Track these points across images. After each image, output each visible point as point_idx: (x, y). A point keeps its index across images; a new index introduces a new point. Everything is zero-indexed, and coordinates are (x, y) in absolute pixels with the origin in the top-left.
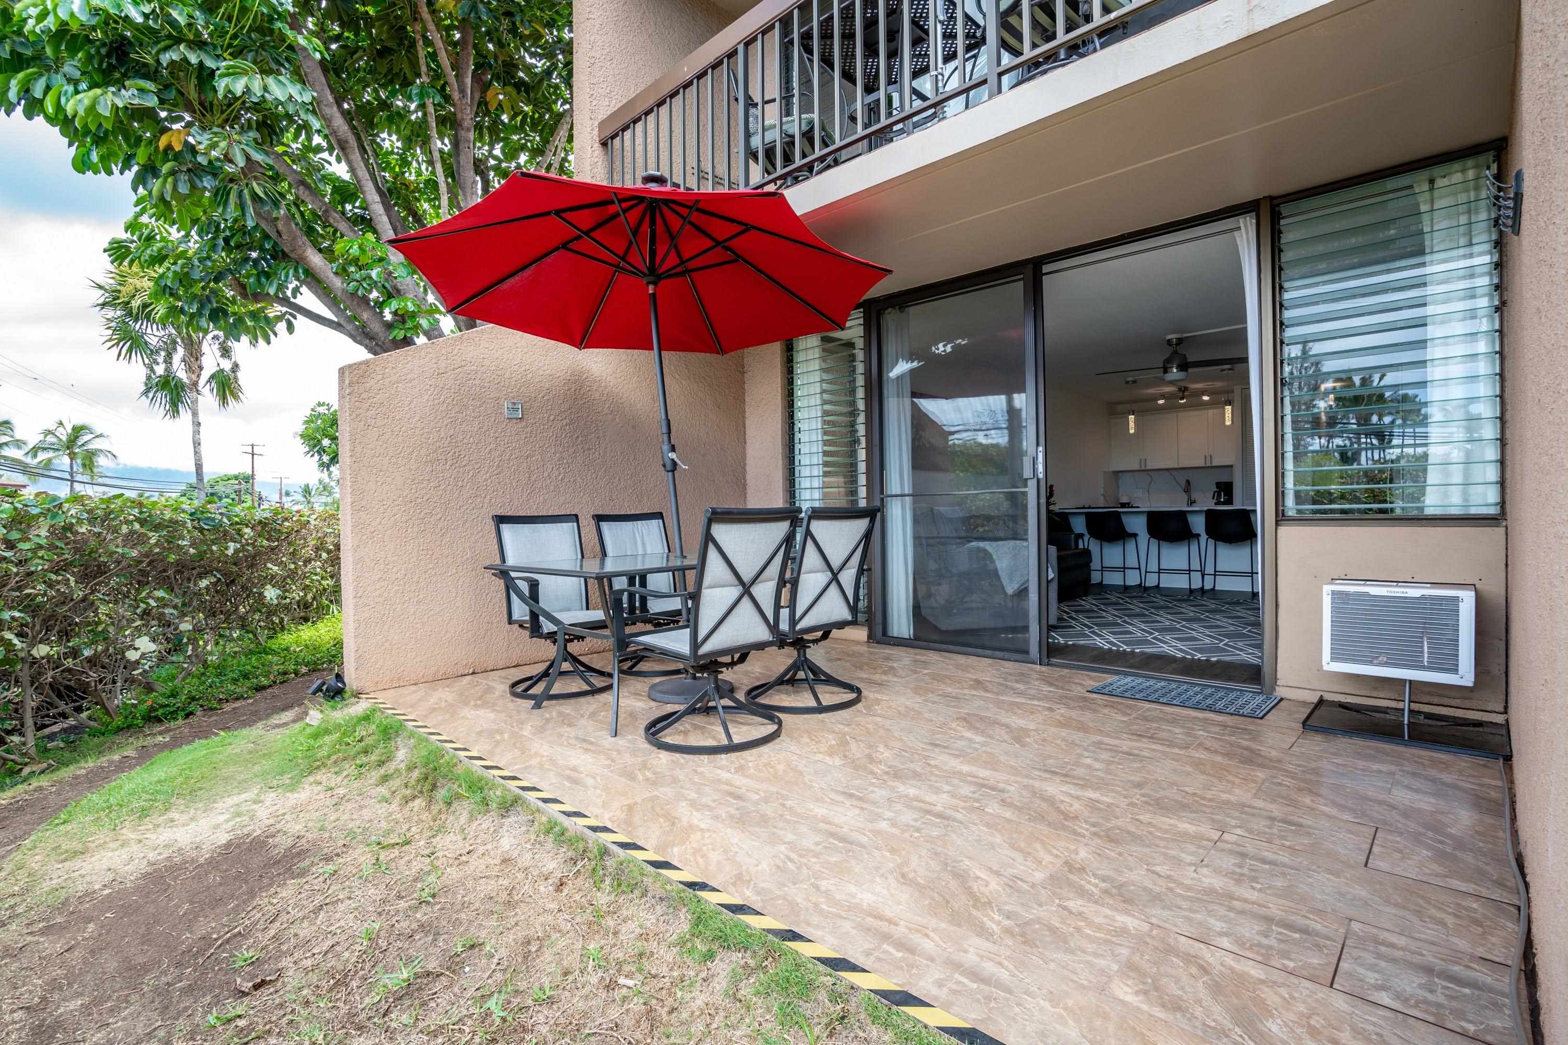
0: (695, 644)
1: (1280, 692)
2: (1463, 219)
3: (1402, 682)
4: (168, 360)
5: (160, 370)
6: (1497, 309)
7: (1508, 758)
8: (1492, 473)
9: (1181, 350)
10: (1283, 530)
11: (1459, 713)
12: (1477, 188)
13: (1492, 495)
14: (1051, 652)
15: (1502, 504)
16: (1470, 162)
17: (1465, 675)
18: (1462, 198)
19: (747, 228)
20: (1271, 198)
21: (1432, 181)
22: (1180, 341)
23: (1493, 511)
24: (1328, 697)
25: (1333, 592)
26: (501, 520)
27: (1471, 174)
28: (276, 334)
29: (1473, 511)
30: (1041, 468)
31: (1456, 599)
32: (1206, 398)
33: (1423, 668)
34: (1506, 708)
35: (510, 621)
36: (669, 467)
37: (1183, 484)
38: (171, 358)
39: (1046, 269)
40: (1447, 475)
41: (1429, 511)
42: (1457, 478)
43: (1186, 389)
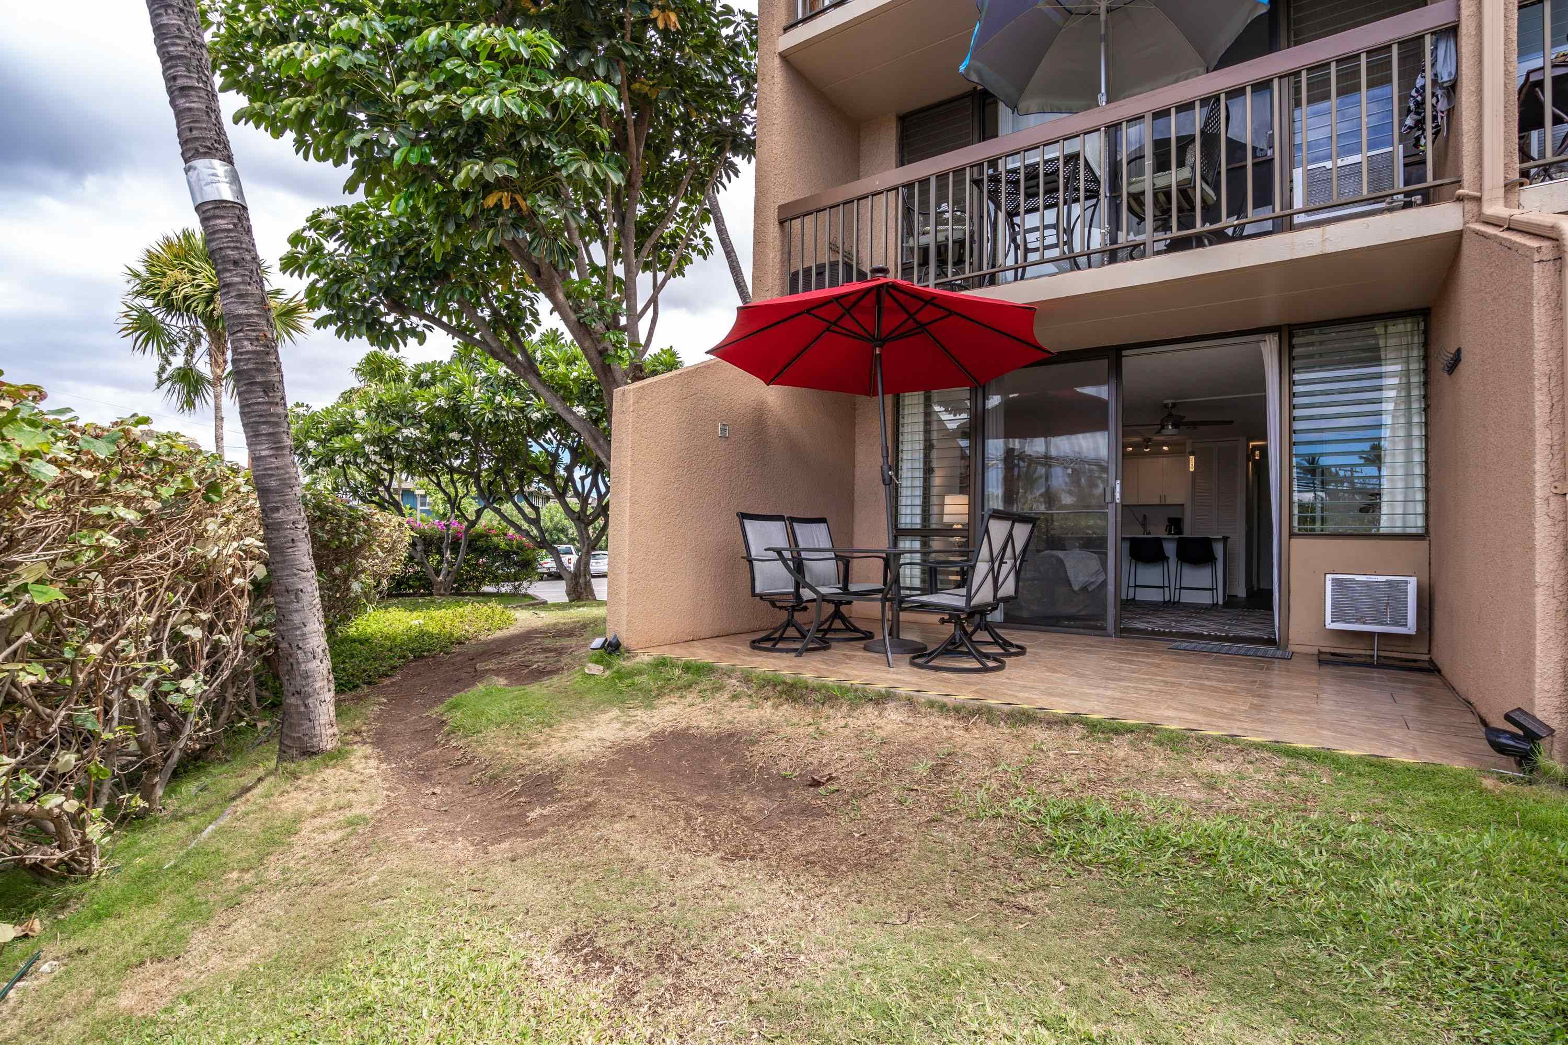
0: (969, 598)
1: (1292, 648)
2: (1404, 354)
3: (1371, 635)
4: (190, 352)
5: (178, 361)
6: (1425, 410)
7: (1439, 671)
8: (1420, 509)
9: (1174, 412)
10: (1294, 542)
11: (1403, 656)
12: (1412, 336)
13: (1420, 522)
14: (1124, 632)
15: (1427, 527)
16: (1409, 320)
17: (1411, 627)
18: (1404, 340)
19: (951, 313)
20: (1289, 325)
21: (1386, 327)
22: (1174, 405)
23: (1420, 531)
24: (1323, 650)
25: (1333, 579)
26: (744, 516)
27: (1409, 326)
28: (405, 345)
29: (1409, 531)
30: (1118, 495)
31: (1406, 582)
32: (1166, 448)
33: (1387, 624)
34: (1430, 650)
35: (754, 594)
36: (887, 481)
37: (1141, 519)
38: (194, 350)
39: (1124, 353)
40: (1393, 508)
41: (1382, 531)
42: (1399, 510)
43: (1150, 440)
